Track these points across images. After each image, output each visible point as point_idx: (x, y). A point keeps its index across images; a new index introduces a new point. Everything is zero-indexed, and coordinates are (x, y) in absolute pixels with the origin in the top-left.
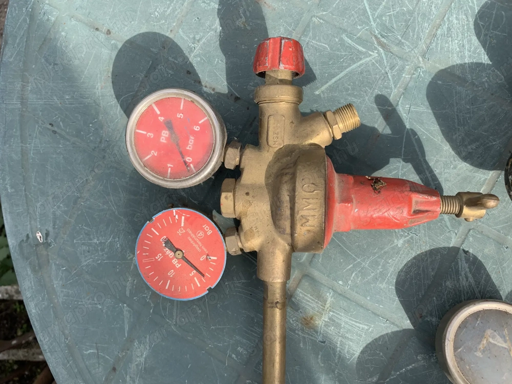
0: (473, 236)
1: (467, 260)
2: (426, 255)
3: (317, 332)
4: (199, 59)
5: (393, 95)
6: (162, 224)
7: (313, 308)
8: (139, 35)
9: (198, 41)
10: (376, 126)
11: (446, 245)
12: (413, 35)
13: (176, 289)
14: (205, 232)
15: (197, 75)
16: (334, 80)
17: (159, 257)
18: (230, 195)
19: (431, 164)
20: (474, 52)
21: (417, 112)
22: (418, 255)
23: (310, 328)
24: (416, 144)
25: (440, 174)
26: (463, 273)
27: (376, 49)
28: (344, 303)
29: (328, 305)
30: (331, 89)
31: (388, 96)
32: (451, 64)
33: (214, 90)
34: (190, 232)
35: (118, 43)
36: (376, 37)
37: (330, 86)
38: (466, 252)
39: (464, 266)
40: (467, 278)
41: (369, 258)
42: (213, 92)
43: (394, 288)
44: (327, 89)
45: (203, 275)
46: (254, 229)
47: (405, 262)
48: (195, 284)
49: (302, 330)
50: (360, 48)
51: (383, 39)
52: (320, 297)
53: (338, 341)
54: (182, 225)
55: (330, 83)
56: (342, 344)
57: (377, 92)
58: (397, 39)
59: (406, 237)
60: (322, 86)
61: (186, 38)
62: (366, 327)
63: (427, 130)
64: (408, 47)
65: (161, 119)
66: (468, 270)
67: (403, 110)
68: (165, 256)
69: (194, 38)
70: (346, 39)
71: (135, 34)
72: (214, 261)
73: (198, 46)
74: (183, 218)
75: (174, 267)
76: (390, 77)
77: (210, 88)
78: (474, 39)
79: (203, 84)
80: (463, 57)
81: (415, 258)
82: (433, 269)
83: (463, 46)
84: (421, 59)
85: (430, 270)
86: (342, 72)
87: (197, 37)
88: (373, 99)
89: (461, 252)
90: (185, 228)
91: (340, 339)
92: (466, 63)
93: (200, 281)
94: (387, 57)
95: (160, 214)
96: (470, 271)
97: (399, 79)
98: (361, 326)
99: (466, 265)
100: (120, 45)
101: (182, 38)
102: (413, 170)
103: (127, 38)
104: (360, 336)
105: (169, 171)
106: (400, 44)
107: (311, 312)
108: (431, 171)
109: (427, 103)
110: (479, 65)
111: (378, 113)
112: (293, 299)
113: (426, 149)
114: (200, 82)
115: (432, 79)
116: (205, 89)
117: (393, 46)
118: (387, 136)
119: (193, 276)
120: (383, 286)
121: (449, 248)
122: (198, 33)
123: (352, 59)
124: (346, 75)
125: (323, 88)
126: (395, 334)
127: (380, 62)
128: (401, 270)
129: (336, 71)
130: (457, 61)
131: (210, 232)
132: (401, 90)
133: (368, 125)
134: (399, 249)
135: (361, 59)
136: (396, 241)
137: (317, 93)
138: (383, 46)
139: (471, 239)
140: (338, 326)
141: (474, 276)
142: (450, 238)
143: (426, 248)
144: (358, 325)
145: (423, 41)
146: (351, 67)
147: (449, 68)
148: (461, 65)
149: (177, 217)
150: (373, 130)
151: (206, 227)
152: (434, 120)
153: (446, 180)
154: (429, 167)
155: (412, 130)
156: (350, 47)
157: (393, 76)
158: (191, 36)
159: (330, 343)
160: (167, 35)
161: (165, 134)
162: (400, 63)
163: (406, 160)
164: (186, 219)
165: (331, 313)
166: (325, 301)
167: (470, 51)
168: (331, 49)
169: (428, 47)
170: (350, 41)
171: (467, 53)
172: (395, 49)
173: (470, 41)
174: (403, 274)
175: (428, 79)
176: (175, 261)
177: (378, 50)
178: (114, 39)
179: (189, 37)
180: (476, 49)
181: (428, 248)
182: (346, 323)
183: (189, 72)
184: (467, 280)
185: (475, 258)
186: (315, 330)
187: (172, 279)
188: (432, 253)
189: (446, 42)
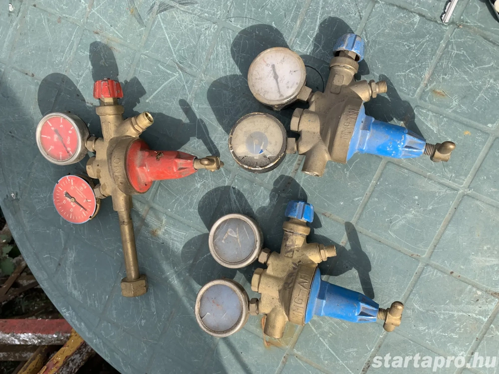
0: (237, 179)
1: (235, 193)
2: (213, 191)
3: (159, 238)
4: (82, 87)
5: (189, 98)
6: (63, 184)
7: (156, 225)
8: (49, 75)
9: (81, 76)
10: (181, 118)
11: (223, 185)
12: (197, 60)
13: (75, 218)
14: (84, 187)
15: (82, 96)
16: (156, 92)
17: (64, 202)
18: (90, 166)
19: (212, 139)
20: (232, 68)
21: (202, 108)
22: (209, 192)
23: (155, 236)
24: (203, 128)
25: (218, 144)
26: (233, 200)
27: (177, 71)
28: (172, 221)
29: (163, 223)
30: (155, 98)
31: (186, 100)
32: (219, 76)
33: (92, 104)
34: (76, 188)
35: (39, 81)
36: (177, 63)
37: (154, 96)
38: (234, 188)
39: (233, 196)
40: (235, 202)
41: (183, 195)
42: (92, 106)
43: (197, 211)
44: (152, 98)
45: (86, 210)
46: (106, 184)
47: (202, 196)
48: (83, 215)
49: (152, 237)
50: (169, 71)
51: (181, 65)
52: (159, 219)
53: (170, 242)
54: (72, 184)
55: (154, 94)
56: (173, 244)
57: (180, 98)
58: (188, 64)
59: (202, 182)
60: (150, 96)
61: (74, 75)
62: (184, 234)
63: (209, 119)
64: (195, 68)
65: (53, 128)
66: (235, 198)
67: (195, 107)
68: (67, 201)
69: (78, 74)
70: (161, 67)
71: (47, 75)
72: (90, 202)
73: (81, 79)
74: (72, 180)
75: (72, 207)
76: (186, 88)
77: (90, 103)
78: (231, 59)
79: (86, 101)
80: (225, 72)
81: (207, 194)
82: (217, 200)
83: (226, 65)
84: (203, 75)
85: (216, 200)
86: (159, 87)
87: (80, 74)
88: (178, 102)
89: (231, 188)
90: (74, 185)
91: (171, 241)
92: (227, 76)
93: (86, 213)
94: (183, 75)
95: (61, 179)
96: (237, 199)
97: (192, 88)
98: (182, 233)
99: (234, 196)
100: (40, 83)
101: (71, 74)
102: (203, 143)
103: (43, 78)
104: (182, 238)
105: (61, 156)
106: (190, 67)
107: (155, 227)
108: (212, 143)
109: (207, 102)
110: (235, 76)
111: (181, 110)
112: (145, 221)
113: (209, 130)
114: (84, 100)
115: (210, 87)
116: (87, 104)
117: (187, 68)
118: (187, 124)
119: (82, 211)
120: (192, 210)
121: (225, 187)
122: (80, 71)
123: (164, 79)
124: (162, 89)
125: (150, 98)
126: (199, 236)
127: (180, 79)
128: (200, 201)
129: (157, 87)
130: (222, 74)
131: (85, 187)
132: (193, 95)
133: (177, 118)
134: (199, 189)
135: (169, 78)
136: (196, 185)
137: (147, 101)
138: (181, 69)
139: (236, 181)
140: (170, 234)
141: (239, 201)
142: (225, 181)
143: (212, 188)
144: (180, 232)
145: (203, 64)
146: (164, 84)
147: (219, 79)
148: (225, 77)
149: (69, 180)
150: (180, 121)
151: (83, 184)
152: (212, 112)
153: (221, 147)
154: (211, 141)
155: (200, 119)
156: (164, 72)
157: (188, 87)
158: (77, 74)
159: (167, 244)
160: (64, 74)
161: (56, 136)
162: (191, 78)
163: (199, 138)
164: (74, 181)
165: (166, 227)
166: (162, 221)
167: (229, 68)
168: (153, 74)
169: (206, 67)
170: (163, 68)
171: (228, 69)
172: (188, 70)
173: (229, 61)
174: (201, 203)
175: (207, 87)
176: (72, 204)
177: (179, 72)
178: (37, 79)
179: (75, 74)
180: (233, 66)
181: (214, 187)
182: (174, 232)
183: (78, 95)
184: (235, 204)
185: (239, 191)
186: (157, 237)
187: (72, 213)
188: (216, 190)
189: (217, 64)
